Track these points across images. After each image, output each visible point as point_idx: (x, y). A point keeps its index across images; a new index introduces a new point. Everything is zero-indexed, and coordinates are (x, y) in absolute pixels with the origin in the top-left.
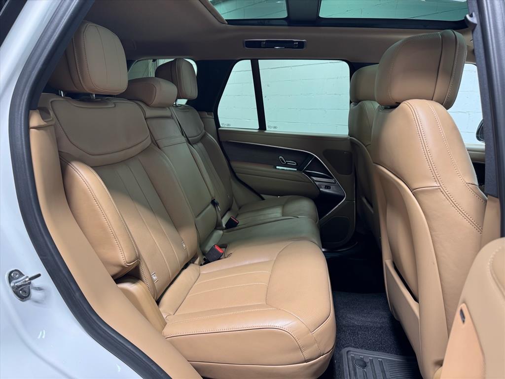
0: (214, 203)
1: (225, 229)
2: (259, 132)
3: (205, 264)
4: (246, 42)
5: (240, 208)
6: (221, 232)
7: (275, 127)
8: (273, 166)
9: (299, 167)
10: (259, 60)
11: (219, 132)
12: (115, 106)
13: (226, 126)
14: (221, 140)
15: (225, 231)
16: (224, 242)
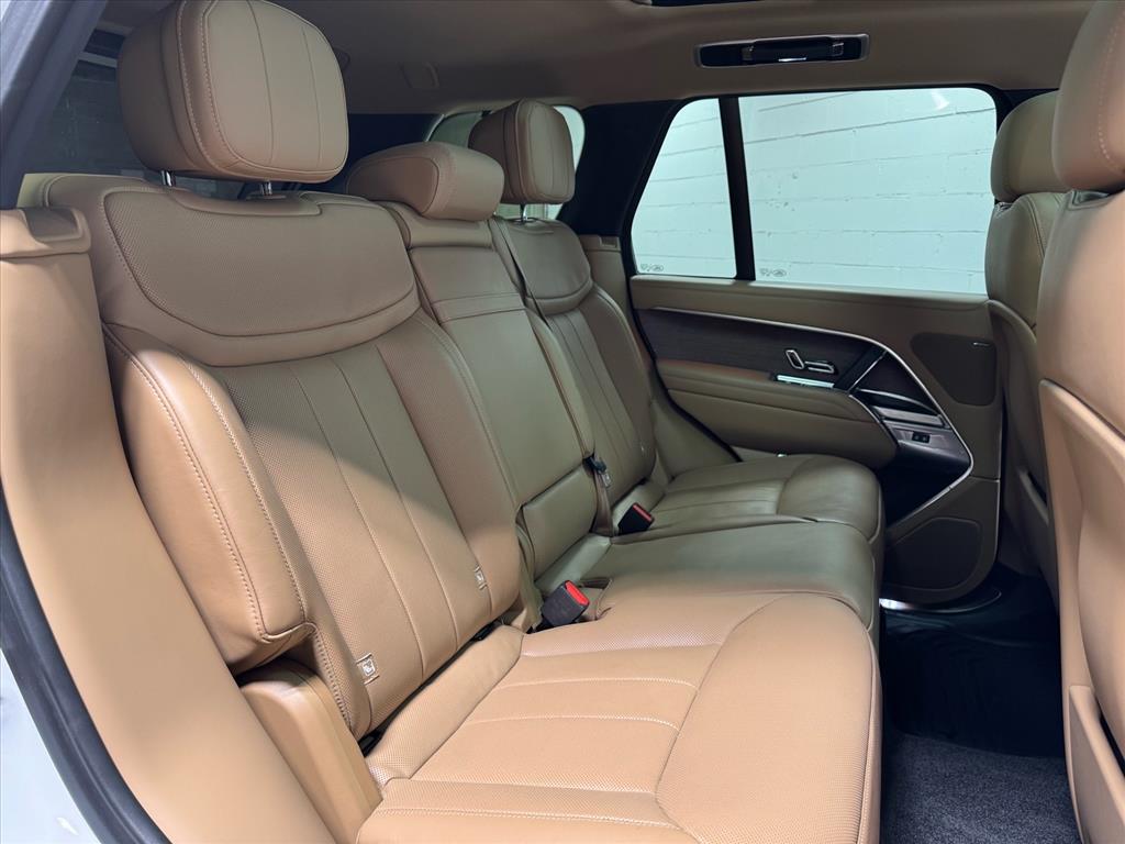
0: (591, 465)
1: (619, 534)
2: (734, 284)
3: (539, 629)
4: (703, 50)
5: (673, 478)
6: (604, 542)
7: (780, 273)
8: (768, 375)
9: (841, 381)
10: (741, 99)
11: (633, 287)
12: (321, 213)
13: (651, 272)
14: (635, 307)
15: (616, 539)
16: (602, 573)
